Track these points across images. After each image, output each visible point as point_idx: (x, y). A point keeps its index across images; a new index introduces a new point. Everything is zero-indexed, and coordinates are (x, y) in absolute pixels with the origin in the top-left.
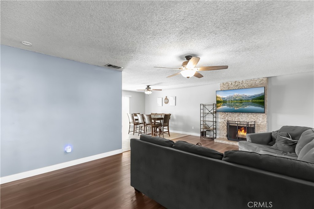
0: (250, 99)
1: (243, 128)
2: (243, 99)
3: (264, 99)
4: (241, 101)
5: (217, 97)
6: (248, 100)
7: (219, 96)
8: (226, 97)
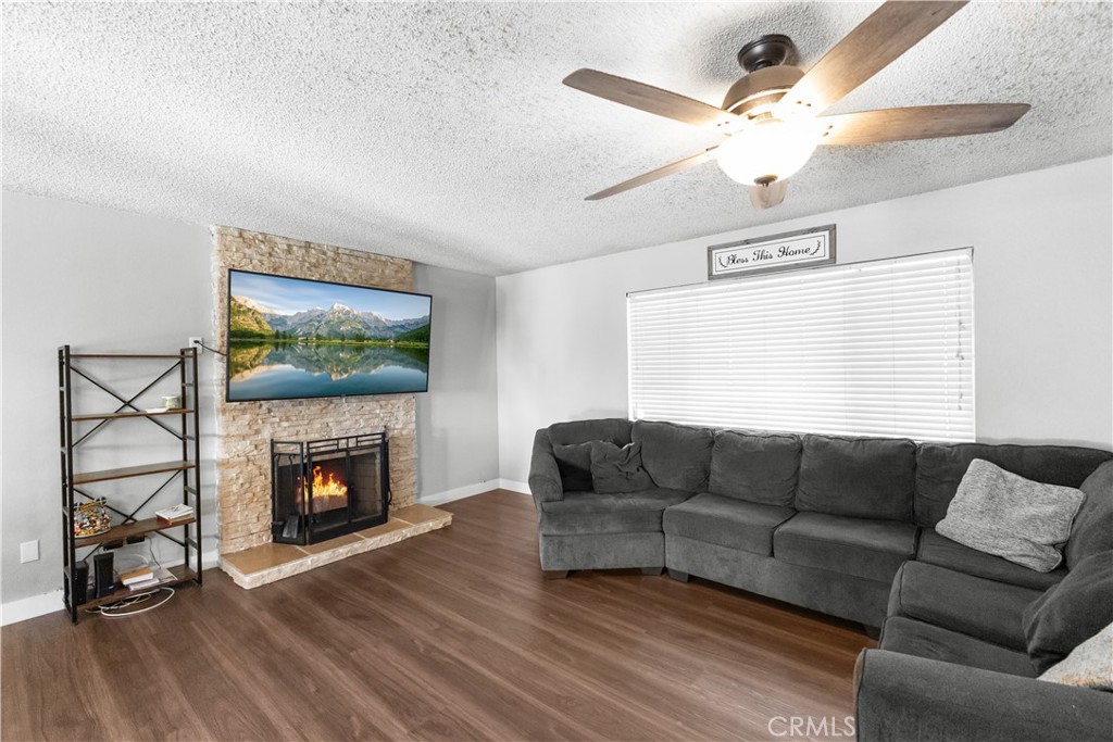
0: (390, 338)
1: (318, 468)
2: (368, 333)
3: (428, 341)
4: (360, 342)
5: (232, 309)
6: (384, 339)
7: (251, 303)
8: (291, 313)
